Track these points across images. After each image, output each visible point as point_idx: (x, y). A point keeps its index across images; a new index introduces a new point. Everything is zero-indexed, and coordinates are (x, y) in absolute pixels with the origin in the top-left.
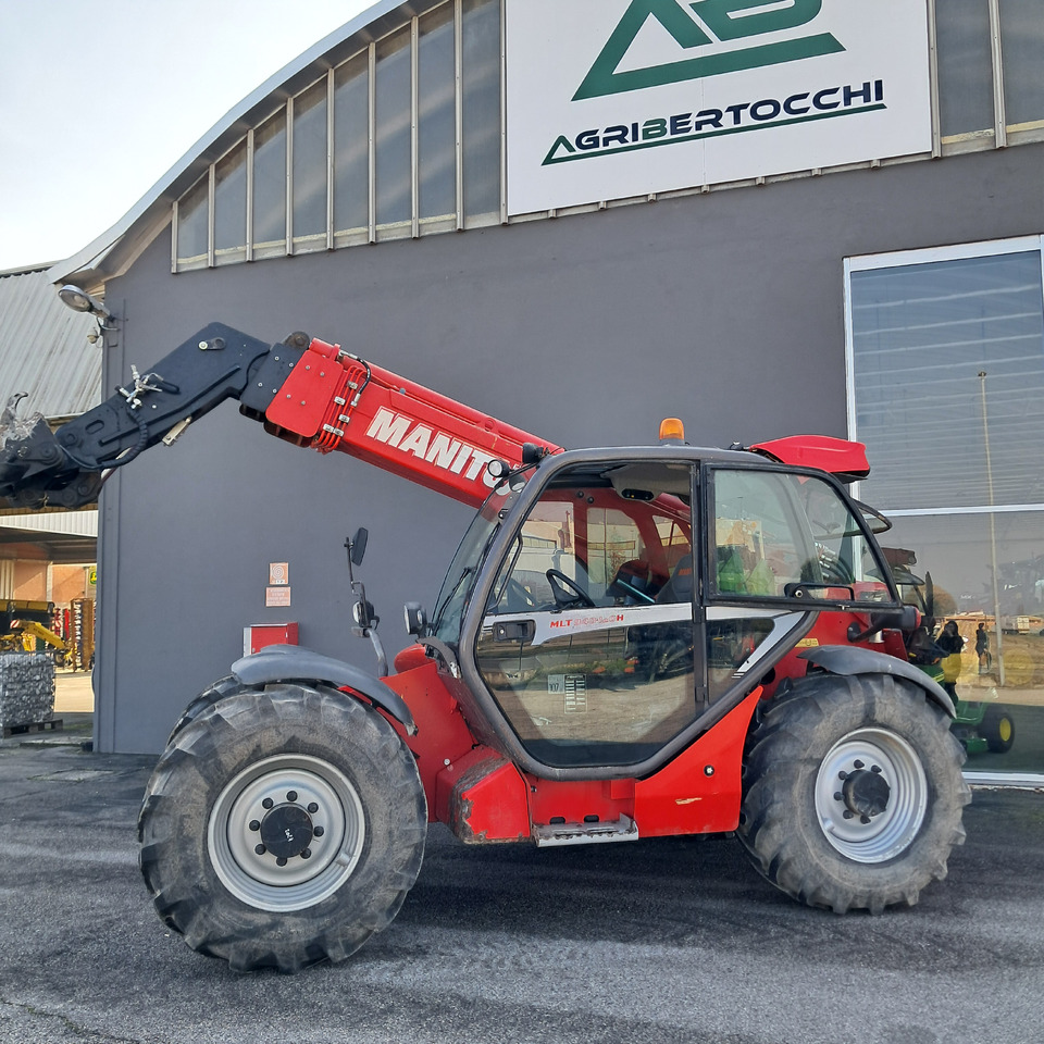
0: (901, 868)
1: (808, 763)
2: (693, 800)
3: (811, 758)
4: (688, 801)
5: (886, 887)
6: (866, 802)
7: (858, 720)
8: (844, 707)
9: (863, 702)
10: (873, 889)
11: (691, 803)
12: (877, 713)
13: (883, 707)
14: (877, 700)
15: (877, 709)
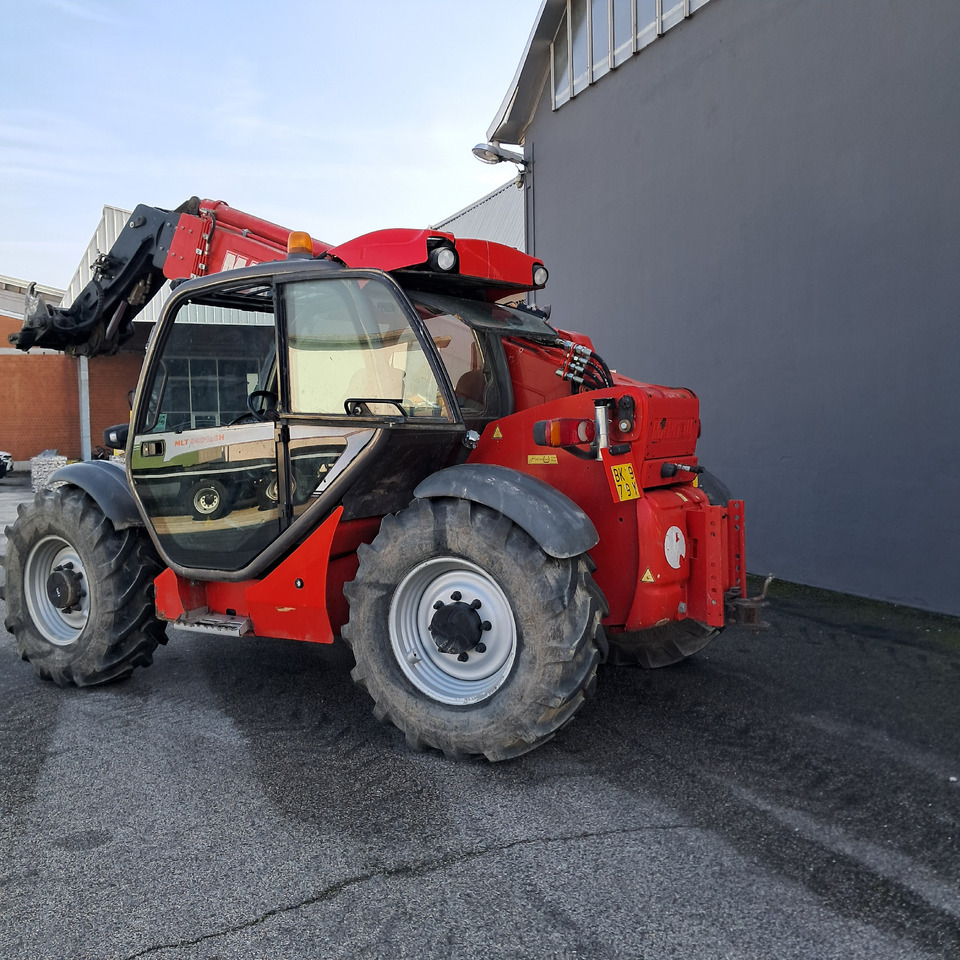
0: (475, 717)
1: (375, 587)
2: (289, 609)
3: (377, 582)
4: (286, 609)
5: (454, 733)
6: (445, 637)
7: (428, 546)
8: (411, 532)
9: (432, 529)
10: (439, 731)
11: (288, 612)
12: (449, 542)
13: (455, 535)
14: (448, 527)
15: (449, 538)
